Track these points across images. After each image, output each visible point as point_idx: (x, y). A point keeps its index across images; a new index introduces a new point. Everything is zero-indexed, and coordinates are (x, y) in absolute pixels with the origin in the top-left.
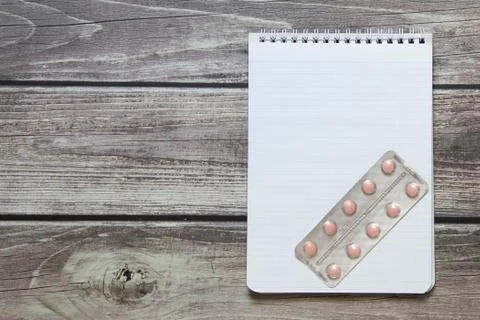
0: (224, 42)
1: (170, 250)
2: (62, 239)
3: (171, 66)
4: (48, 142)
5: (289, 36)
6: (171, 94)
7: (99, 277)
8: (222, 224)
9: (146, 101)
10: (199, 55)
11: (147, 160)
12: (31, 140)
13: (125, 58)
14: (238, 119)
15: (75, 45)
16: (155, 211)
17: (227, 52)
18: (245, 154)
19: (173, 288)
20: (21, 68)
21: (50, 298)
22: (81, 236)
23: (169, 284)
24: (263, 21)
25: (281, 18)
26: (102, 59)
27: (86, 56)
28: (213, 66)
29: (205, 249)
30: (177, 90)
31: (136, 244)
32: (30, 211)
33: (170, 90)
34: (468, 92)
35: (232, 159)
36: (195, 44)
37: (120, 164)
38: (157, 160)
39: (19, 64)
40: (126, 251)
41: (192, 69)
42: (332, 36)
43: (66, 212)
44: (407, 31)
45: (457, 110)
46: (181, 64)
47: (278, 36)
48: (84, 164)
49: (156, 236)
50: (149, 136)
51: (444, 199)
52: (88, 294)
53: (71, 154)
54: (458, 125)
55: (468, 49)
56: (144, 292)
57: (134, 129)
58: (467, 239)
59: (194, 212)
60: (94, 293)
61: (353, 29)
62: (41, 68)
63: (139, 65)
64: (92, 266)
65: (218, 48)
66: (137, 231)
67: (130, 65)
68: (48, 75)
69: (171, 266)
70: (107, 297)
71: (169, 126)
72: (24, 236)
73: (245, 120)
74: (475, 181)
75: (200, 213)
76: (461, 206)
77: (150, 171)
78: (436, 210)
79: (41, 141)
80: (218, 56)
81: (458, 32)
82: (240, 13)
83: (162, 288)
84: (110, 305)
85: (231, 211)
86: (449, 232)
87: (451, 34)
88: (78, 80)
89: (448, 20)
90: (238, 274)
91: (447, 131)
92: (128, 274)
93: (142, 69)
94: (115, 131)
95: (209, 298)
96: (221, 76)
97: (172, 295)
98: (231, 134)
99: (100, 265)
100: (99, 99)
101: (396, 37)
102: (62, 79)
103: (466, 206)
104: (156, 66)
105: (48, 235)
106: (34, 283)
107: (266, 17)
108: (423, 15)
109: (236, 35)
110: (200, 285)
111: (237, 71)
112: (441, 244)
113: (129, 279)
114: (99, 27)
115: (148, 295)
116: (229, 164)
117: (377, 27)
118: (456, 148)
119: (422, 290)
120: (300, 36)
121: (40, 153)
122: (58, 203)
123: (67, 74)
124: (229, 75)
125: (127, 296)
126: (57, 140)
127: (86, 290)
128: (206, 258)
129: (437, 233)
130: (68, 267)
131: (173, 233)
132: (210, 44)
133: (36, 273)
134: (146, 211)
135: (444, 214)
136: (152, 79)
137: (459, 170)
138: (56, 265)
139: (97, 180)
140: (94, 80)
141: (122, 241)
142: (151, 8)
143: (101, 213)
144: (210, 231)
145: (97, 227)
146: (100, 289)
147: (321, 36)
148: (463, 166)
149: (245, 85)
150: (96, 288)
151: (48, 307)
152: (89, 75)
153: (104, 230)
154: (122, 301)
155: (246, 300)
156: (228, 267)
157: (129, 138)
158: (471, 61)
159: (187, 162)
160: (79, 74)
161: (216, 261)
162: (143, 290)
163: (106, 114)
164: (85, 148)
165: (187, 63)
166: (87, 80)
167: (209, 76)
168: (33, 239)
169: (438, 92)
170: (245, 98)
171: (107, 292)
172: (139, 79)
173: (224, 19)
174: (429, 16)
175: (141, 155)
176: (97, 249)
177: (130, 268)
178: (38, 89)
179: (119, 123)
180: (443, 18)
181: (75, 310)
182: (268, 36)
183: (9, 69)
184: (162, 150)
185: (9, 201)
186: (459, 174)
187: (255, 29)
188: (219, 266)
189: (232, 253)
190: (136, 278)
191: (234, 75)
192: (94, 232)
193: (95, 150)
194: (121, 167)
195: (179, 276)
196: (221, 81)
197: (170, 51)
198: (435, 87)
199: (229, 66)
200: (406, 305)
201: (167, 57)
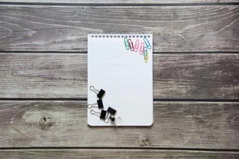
0: (79, 37)
1: (60, 111)
2: (22, 107)
3: (60, 45)
4: (17, 72)
5: (102, 35)
6: (60, 56)
7: (34, 120)
8: (78, 102)
9: (51, 58)
10: (70, 42)
11: (52, 79)
12: (11, 72)
13: (44, 43)
14: (84, 64)
15: (26, 38)
16: (54, 97)
17: (80, 40)
18: (86, 77)
19: (61, 124)
20: (7, 46)
21: (18, 128)
22: (28, 106)
23: (59, 123)
24: (93, 30)
25: (99, 28)
26: (36, 43)
27: (30, 42)
28: (75, 45)
29: (72, 110)
30: (62, 54)
31: (48, 108)
32: (10, 97)
33: (60, 54)
34: (165, 55)
35: (82, 79)
36: (69, 38)
37: (42, 80)
38: (55, 79)
39: (7, 45)
40: (45, 111)
41: (67, 46)
42: (117, 35)
43: (23, 97)
44: (143, 33)
45: (161, 61)
46: (64, 45)
47: (98, 35)
48: (29, 80)
49: (55, 106)
50: (52, 70)
51: (157, 92)
52: (31, 126)
53: (25, 77)
54: (162, 66)
55: (165, 39)
56: (51, 126)
57: (47, 68)
58: (165, 107)
59: (68, 97)
60: (33, 126)
61: (125, 32)
62: (14, 46)
63: (49, 45)
64: (32, 116)
65: (77, 39)
66: (48, 104)
67: (45, 45)
68: (17, 49)
69: (60, 116)
70: (37, 127)
71: (60, 67)
72: (8, 106)
73: (87, 64)
74: (168, 86)
75: (70, 98)
76: (163, 95)
77: (53, 83)
78: (154, 96)
79: (14, 72)
80: (77, 42)
81: (161, 34)
82: (85, 27)
83: (57, 124)
84: (39, 130)
85: (81, 97)
86: (158, 104)
87: (159, 34)
88: (27, 50)
89: (158, 29)
90: (84, 119)
91: (158, 68)
92: (45, 119)
93: (50, 46)
94: (40, 68)
95: (74, 127)
96: (78, 49)
97: (61, 126)
98: (81, 70)
99: (35, 116)
100: (34, 57)
101: (140, 35)
102: (21, 50)
103: (164, 95)
104: (55, 46)
105: (17, 105)
106: (12, 122)
107: (94, 28)
108: (149, 27)
109: (83, 34)
110: (71, 123)
111: (83, 48)
112: (156, 108)
113: (45, 121)
114: (35, 32)
115: (52, 127)
116: (81, 80)
117: (133, 32)
118: (161, 74)
119: (150, 124)
120: (106, 35)
121: (14, 76)
122: (20, 94)
123: (23, 49)
124: (81, 49)
125: (45, 127)
126: (20, 72)
127: (30, 125)
128: (73, 113)
129: (154, 104)
130: (24, 117)
131: (61, 105)
132: (74, 38)
133: (12, 119)
134: (51, 97)
135: (156, 98)
136: (53, 50)
137: (162, 82)
138: (19, 116)
139: (34, 86)
140: (33, 51)
141: (43, 107)
142: (53, 25)
143: (36, 97)
144: (74, 104)
145: (34, 103)
146: (35, 124)
147: (113, 35)
148: (163, 81)
149: (86, 52)
150: (34, 124)
151: (17, 131)
152: (31, 49)
153: (36, 103)
154: (43, 129)
155: (87, 128)
156: (81, 117)
157: (45, 71)
158: (166, 44)
159: (66, 79)
160: (28, 49)
161: (76, 114)
162: (50, 125)
163: (37, 63)
164: (30, 74)
165: (66, 45)
166: (30, 50)
167: (73, 49)
168: (11, 107)
169: (155, 54)
170: (86, 57)
171: (38, 125)
172: (49, 50)
173: (79, 29)
174: (151, 28)
175: (50, 77)
176: (34, 110)
177: (46, 117)
178: (13, 54)
179: (42, 66)
180: (156, 28)
181: (26, 132)
182: (94, 35)
183: (3, 47)
184: (57, 75)
185: (3, 93)
186: (162, 83)
187: (90, 33)
188: (77, 116)
189: (82, 112)
190: (48, 120)
191: (82, 49)
192: (33, 104)
193: (33, 75)
194: (43, 81)
195: (63, 120)
196: (78, 51)
197: (60, 40)
198: (153, 53)
199: (81, 46)
200: (143, 130)
201: (59, 42)
